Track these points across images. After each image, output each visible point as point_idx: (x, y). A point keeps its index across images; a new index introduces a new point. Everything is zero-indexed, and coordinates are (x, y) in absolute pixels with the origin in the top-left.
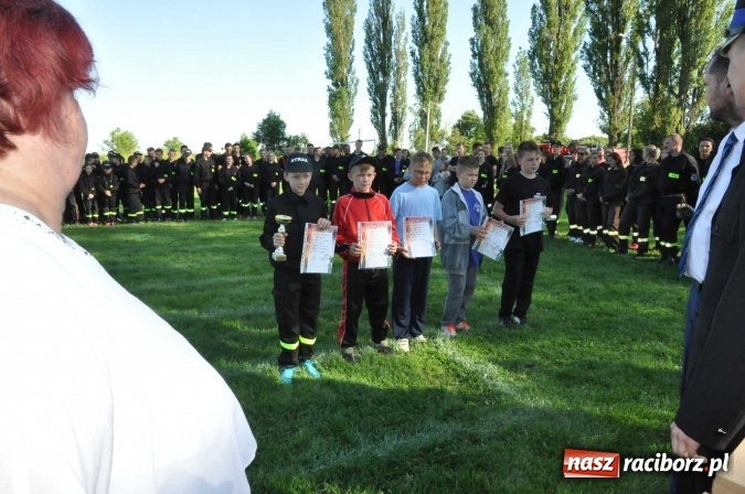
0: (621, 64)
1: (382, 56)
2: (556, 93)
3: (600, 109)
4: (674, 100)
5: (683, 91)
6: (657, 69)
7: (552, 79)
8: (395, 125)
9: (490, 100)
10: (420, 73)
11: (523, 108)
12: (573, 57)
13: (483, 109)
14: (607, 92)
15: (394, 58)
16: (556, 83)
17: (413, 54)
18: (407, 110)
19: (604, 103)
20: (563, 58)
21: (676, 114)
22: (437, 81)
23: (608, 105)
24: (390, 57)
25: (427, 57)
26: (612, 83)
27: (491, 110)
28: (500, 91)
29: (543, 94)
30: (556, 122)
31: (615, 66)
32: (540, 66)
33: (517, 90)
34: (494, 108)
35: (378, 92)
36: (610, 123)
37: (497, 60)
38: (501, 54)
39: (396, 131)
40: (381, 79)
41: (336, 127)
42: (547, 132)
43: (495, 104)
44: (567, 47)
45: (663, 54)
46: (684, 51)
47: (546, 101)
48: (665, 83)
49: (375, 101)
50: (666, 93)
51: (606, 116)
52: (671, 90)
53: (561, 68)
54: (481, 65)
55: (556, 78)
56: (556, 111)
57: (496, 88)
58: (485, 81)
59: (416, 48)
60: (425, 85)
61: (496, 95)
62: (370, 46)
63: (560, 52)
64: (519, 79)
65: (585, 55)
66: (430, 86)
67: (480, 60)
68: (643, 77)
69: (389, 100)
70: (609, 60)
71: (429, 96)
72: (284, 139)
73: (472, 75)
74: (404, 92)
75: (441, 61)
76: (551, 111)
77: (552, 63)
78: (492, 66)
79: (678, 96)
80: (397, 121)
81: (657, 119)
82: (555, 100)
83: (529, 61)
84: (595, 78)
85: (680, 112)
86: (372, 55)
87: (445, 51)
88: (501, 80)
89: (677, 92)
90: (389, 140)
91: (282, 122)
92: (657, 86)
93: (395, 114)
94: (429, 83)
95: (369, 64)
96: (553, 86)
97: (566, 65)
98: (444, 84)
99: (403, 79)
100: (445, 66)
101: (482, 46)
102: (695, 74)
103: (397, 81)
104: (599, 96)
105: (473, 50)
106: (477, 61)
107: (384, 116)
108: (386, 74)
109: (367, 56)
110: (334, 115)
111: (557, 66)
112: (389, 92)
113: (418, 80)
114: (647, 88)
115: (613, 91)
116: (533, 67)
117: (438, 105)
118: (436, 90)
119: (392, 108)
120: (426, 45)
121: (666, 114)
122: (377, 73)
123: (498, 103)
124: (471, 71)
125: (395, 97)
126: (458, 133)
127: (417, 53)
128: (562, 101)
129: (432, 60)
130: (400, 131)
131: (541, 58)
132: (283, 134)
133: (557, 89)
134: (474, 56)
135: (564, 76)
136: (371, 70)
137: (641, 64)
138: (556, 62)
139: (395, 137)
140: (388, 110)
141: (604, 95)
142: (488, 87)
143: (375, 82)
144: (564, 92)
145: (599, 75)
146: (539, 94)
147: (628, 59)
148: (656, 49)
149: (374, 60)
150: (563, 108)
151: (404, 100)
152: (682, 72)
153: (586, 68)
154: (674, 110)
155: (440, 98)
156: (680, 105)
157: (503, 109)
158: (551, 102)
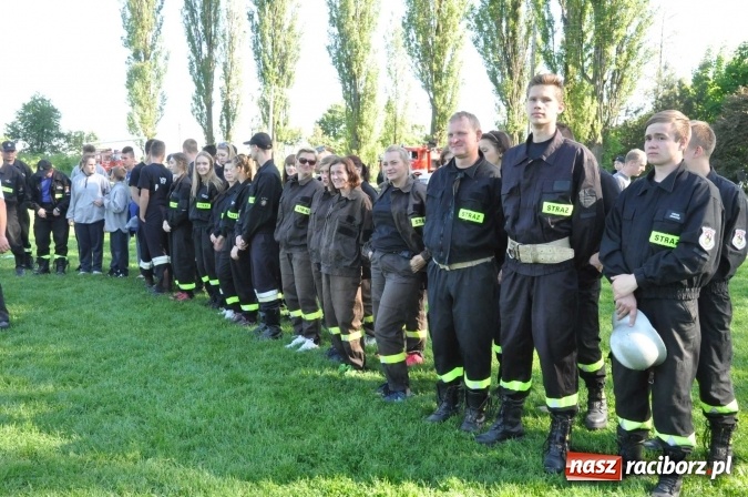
2: (438, 76)
3: (497, 99)
4: (588, 87)
5: (598, 74)
6: (566, 44)
7: (432, 57)
8: (227, 118)
9: (354, 87)
10: (261, 45)
13: (346, 98)
14: (503, 75)
16: (438, 62)
17: (251, 17)
19: (500, 90)
20: (446, 28)
21: (590, 106)
22: (284, 57)
23: (505, 93)
25: (269, 22)
26: (510, 63)
27: (356, 101)
28: (368, 73)
29: (422, 77)
30: (438, 118)
31: (513, 38)
32: (417, 37)
34: (360, 96)
35: (202, 74)
36: (507, 117)
37: (362, 30)
39: (229, 127)
40: (205, 50)
41: (137, 119)
43: (360, 90)
45: (572, 24)
47: (427, 87)
48: (576, 65)
49: (198, 83)
50: (577, 77)
51: (504, 109)
52: (584, 74)
53: (443, 42)
54: (341, 36)
55: (438, 54)
56: (439, 102)
57: (361, 68)
58: (346, 62)
59: (255, 9)
60: (267, 62)
61: (361, 79)
63: (443, 19)
64: (391, 56)
65: (473, 23)
66: (274, 65)
67: (340, 28)
68: (547, 54)
70: (504, 30)
71: (272, 77)
72: (60, 136)
73: (330, 49)
74: (238, 71)
76: (433, 101)
77: (432, 33)
78: (355, 36)
79: (593, 82)
80: (228, 113)
82: (437, 85)
83: (403, 31)
84: (486, 55)
85: (596, 104)
88: (368, 57)
89: (591, 76)
91: (55, 111)
92: (567, 67)
93: (227, 103)
94: (272, 60)
96: (435, 67)
97: (451, 38)
98: (294, 62)
99: (237, 53)
101: (342, 7)
102: (612, 51)
104: (494, 80)
105: (330, 14)
106: (335, 30)
107: (209, 106)
108: (211, 46)
110: (135, 101)
111: (439, 38)
113: (258, 55)
115: (510, 73)
116: (408, 40)
117: (285, 90)
118: (282, 69)
119: (223, 95)
121: (579, 105)
122: (200, 42)
123: (365, 89)
125: (227, 79)
126: (320, 132)
127: (256, 16)
128: (447, 87)
130: (234, 126)
132: (57, 127)
133: (440, 71)
134: (332, 22)
135: (448, 52)
136: (190, 39)
137: (546, 38)
138: (438, 32)
139: (228, 134)
141: (499, 78)
142: (351, 66)
143: (197, 54)
144: (449, 74)
145: (493, 52)
146: (419, 77)
148: (563, 16)
150: (448, 97)
152: (597, 48)
153: (475, 42)
154: (588, 100)
155: (288, 83)
156: (596, 94)
157: (372, 97)
158: (433, 89)
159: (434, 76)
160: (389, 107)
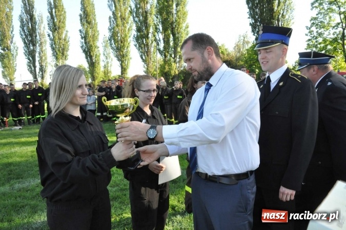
0: (149, 44)
1: (31, 35)
2: (123, 56)
3: (143, 63)
4: (172, 60)
5: (175, 56)
6: (164, 47)
7: (120, 50)
8: (42, 72)
9: (91, 59)
10: (54, 45)
11: (108, 63)
12: (129, 40)
13: (89, 64)
14: (145, 56)
15: (38, 37)
16: (122, 51)
17: (49, 36)
18: (48, 64)
19: (144, 61)
20: (124, 40)
22: (63, 50)
23: (146, 61)
24: (36, 36)
25: (57, 37)
26: (147, 52)
27: (92, 65)
28: (96, 55)
29: (117, 56)
30: (124, 70)
31: (147, 45)
32: (115, 44)
33: (104, 55)
34: (94, 63)
35: (31, 55)
36: (147, 69)
37: (94, 41)
38: (95, 37)
39: (42, 74)
40: (32, 48)
41: (6, 73)
42: (120, 74)
43: (94, 61)
44: (126, 36)
45: (166, 41)
46: (174, 40)
47: (119, 60)
48: (168, 52)
49: (29, 59)
50: (169, 57)
51: (146, 67)
52: (171, 56)
53: (124, 45)
54: (86, 43)
55: (122, 49)
56: (123, 64)
57: (94, 53)
58: (88, 51)
59: (51, 33)
60: (57, 52)
61: (94, 57)
62: (23, 30)
63: (123, 38)
64: (105, 50)
65: (135, 40)
67: (85, 40)
68: (159, 50)
69: (37, 59)
70: (145, 42)
71: (60, 57)
73: (82, 47)
74: (45, 55)
75: (65, 40)
76: (121, 65)
77: (120, 43)
78: (91, 43)
79: (174, 58)
80: (42, 70)
81: (167, 67)
83: (109, 41)
84: (139, 50)
85: (175, 65)
86: (25, 35)
87: (66, 35)
88: (96, 50)
89: (173, 56)
90: (39, 80)
92: (165, 53)
93: (41, 66)
94: (59, 50)
95: (24, 40)
96: (121, 53)
97: (126, 44)
98: (67, 51)
99: (44, 48)
100: (67, 43)
101: (85, 33)
103: (41, 49)
104: (142, 58)
105: (81, 35)
106: (83, 41)
107: (35, 67)
108: (34, 45)
109: (22, 35)
111: (122, 44)
112: (37, 55)
113: (53, 49)
114: (162, 55)
115: (148, 55)
116: (111, 44)
117: (64, 61)
118: (63, 54)
119: (40, 63)
120: (56, 31)
121: (170, 65)
122: (29, 44)
123: (95, 60)
124: (81, 45)
125: (41, 58)
127: (51, 35)
128: (126, 60)
129: (60, 39)
130: (45, 75)
131: (114, 40)
133: (123, 54)
134: (82, 38)
135: (126, 48)
136: (25, 43)
137: (158, 45)
138: (122, 42)
139: (43, 78)
140: (37, 64)
141: (144, 58)
142: (90, 53)
143: (28, 49)
144: (126, 56)
145: (141, 49)
146: (115, 57)
147: (152, 42)
148: (163, 39)
149: (26, 37)
150: (126, 63)
151: (46, 59)
152: (174, 48)
153: (135, 46)
154: (173, 64)
155: (65, 58)
156: (175, 62)
157: (98, 63)
158: (121, 60)
159: (122, 57)
160: (105, 67)
